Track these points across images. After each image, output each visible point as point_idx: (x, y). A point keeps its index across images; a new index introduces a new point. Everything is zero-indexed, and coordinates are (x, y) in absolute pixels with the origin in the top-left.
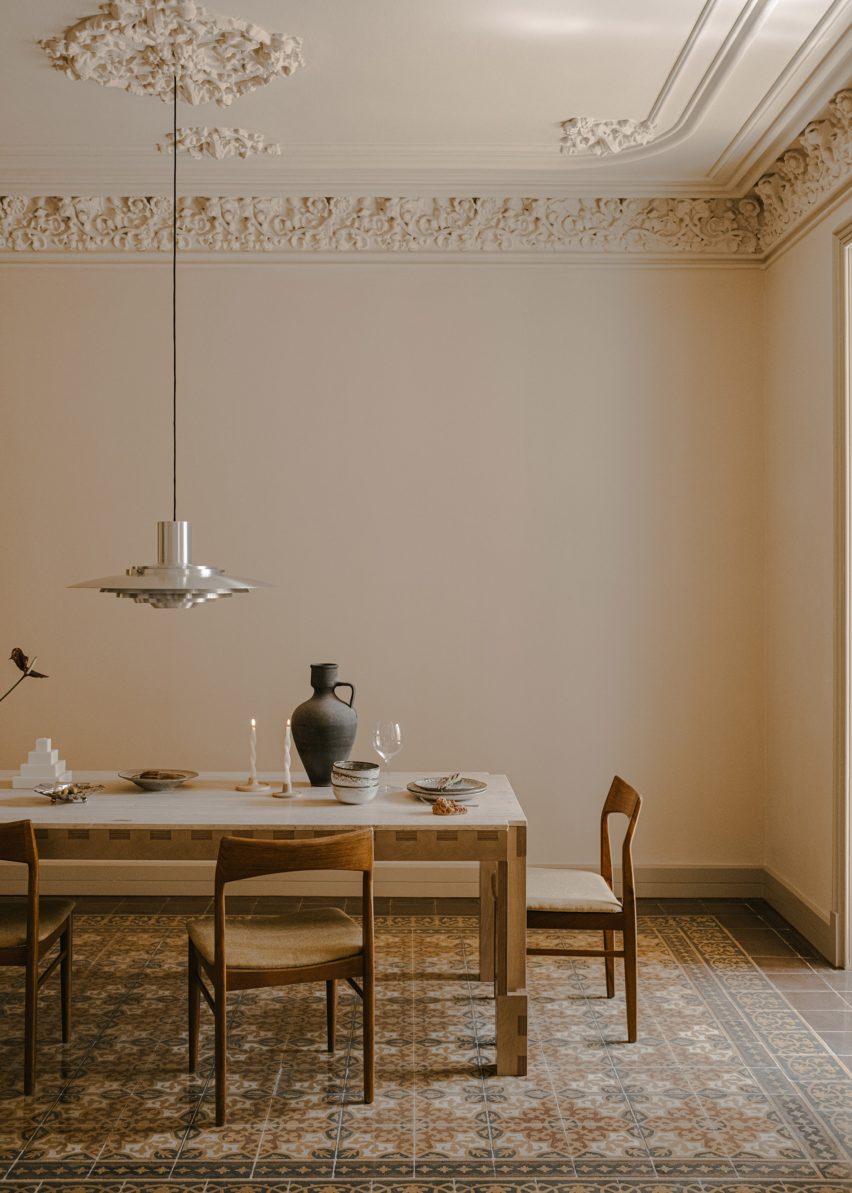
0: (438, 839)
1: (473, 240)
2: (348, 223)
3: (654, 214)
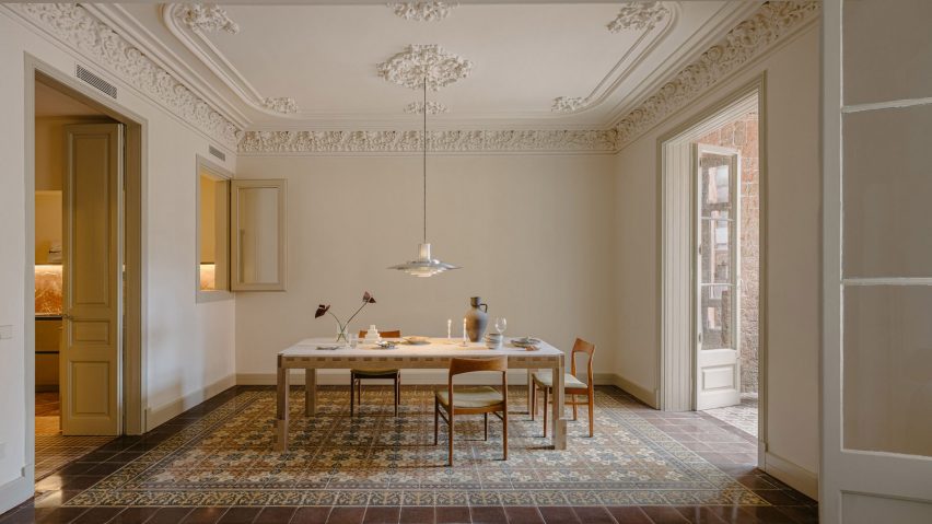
1: (510, 147)
2: (465, 141)
3: (576, 137)
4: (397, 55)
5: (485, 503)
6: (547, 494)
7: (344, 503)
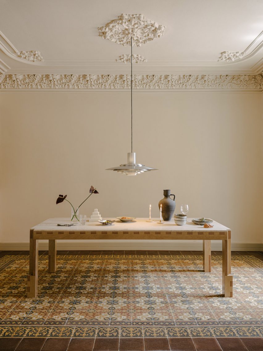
0: (209, 234)
1: (189, 86)
2: (158, 82)
3: (235, 79)
4: (112, 21)
5: (179, 336)
6: (221, 329)
7: (79, 336)
